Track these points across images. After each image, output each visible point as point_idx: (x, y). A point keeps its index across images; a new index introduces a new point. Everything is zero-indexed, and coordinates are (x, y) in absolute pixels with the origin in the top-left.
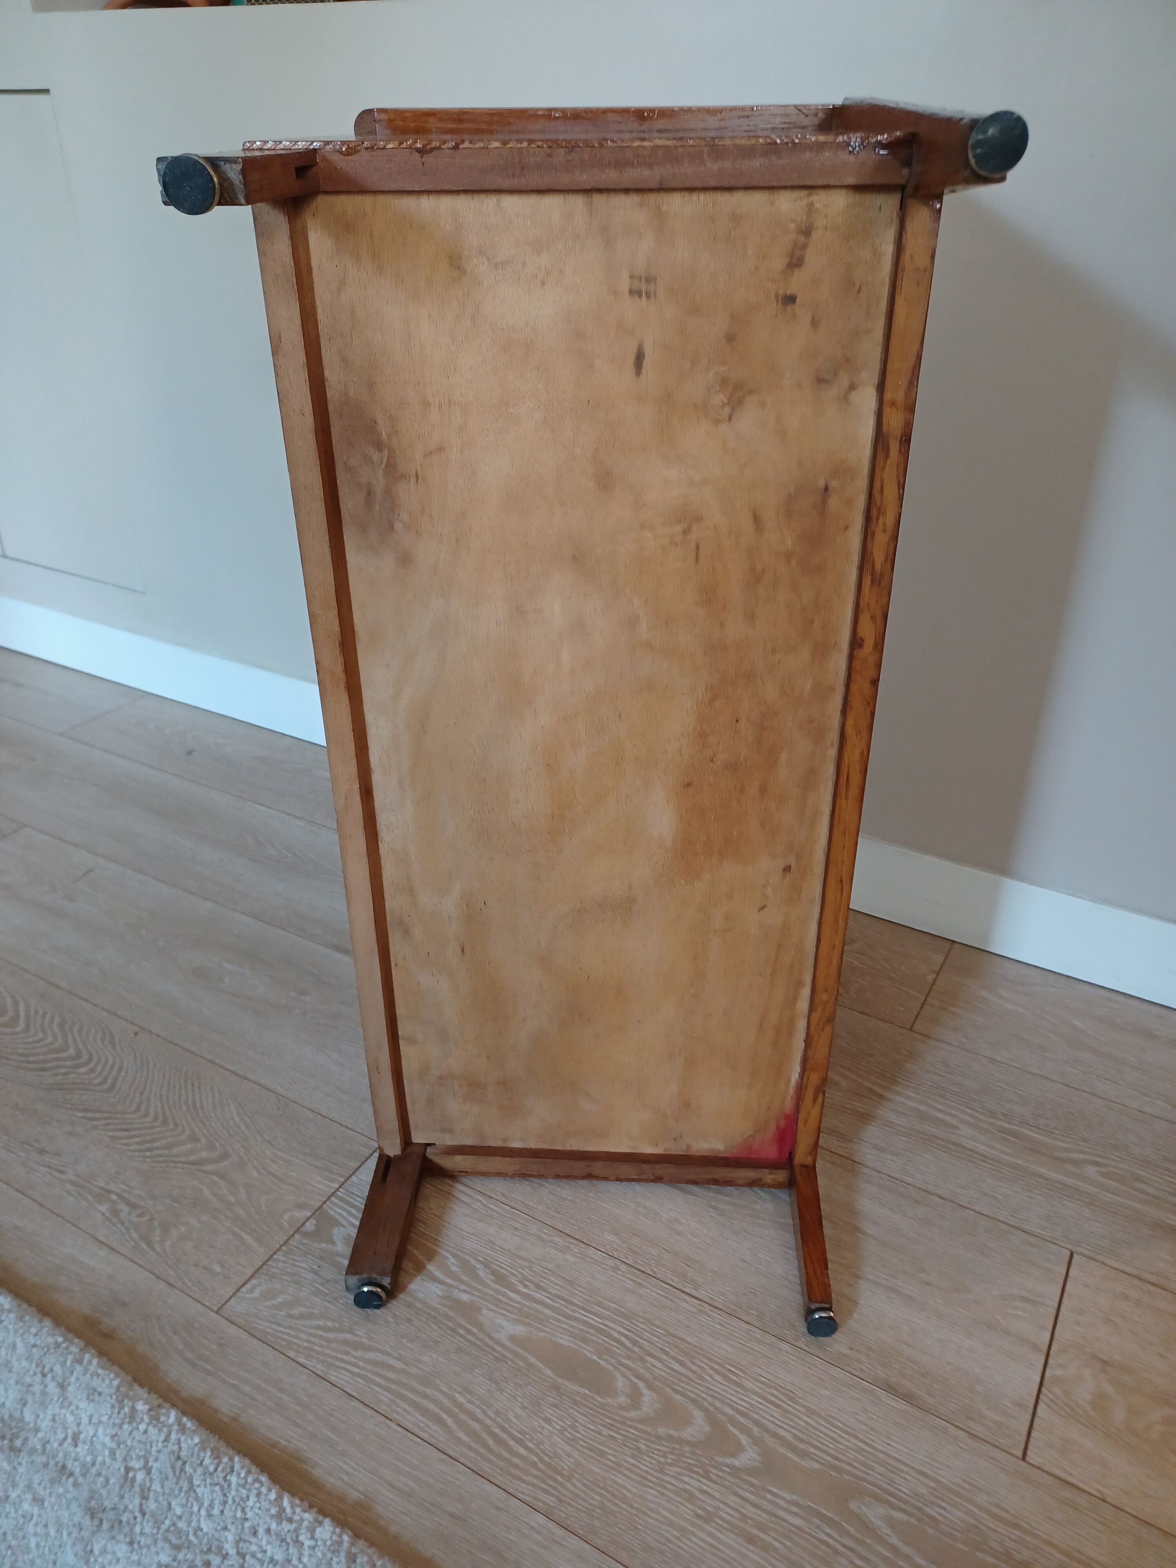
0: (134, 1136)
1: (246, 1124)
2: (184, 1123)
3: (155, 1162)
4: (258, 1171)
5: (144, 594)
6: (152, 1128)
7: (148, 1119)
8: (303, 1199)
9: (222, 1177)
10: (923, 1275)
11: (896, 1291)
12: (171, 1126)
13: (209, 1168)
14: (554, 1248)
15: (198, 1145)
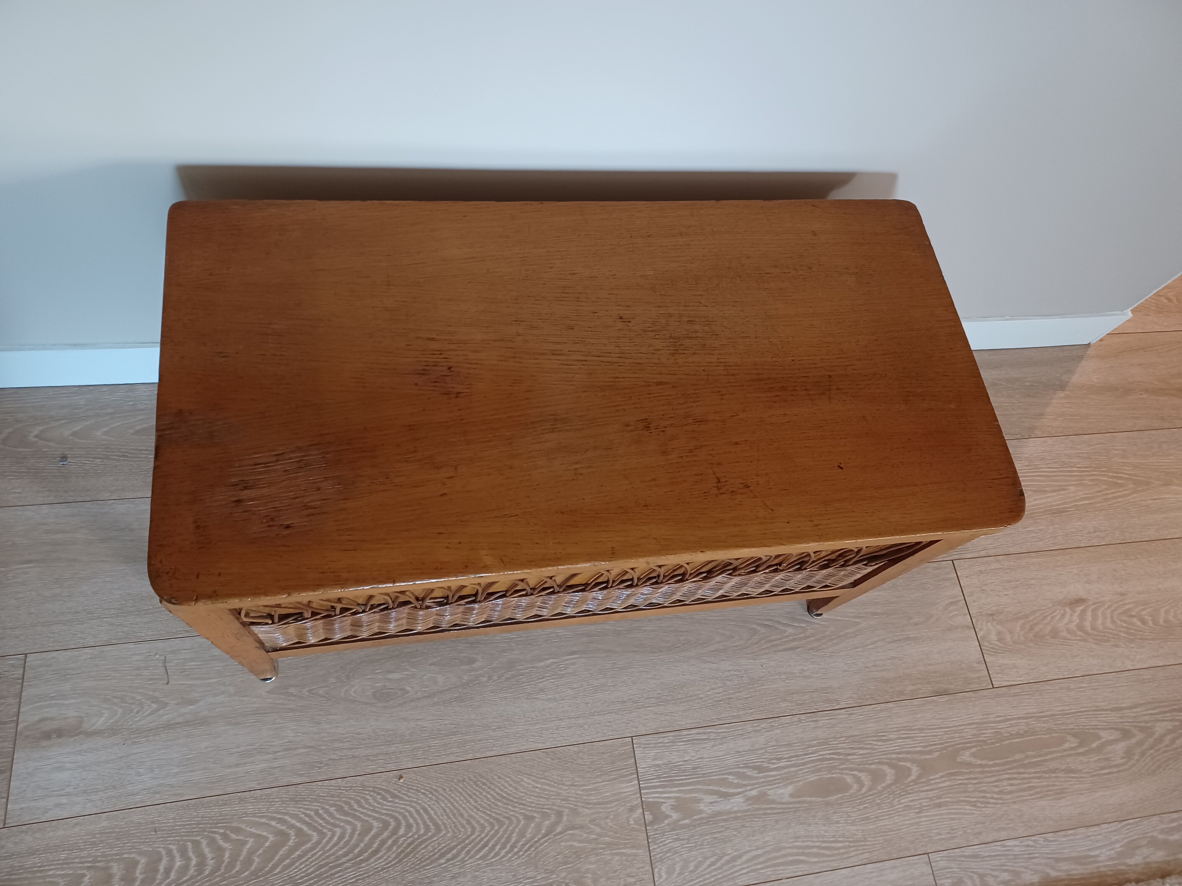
0: (494, 846)
1: (548, 785)
2: (512, 813)
3: (526, 851)
4: (587, 808)
6: (497, 832)
7: (488, 828)
8: (628, 805)
9: (573, 828)
10: (912, 621)
11: (908, 639)
12: (507, 822)
13: (559, 829)
14: (767, 731)
15: (537, 820)
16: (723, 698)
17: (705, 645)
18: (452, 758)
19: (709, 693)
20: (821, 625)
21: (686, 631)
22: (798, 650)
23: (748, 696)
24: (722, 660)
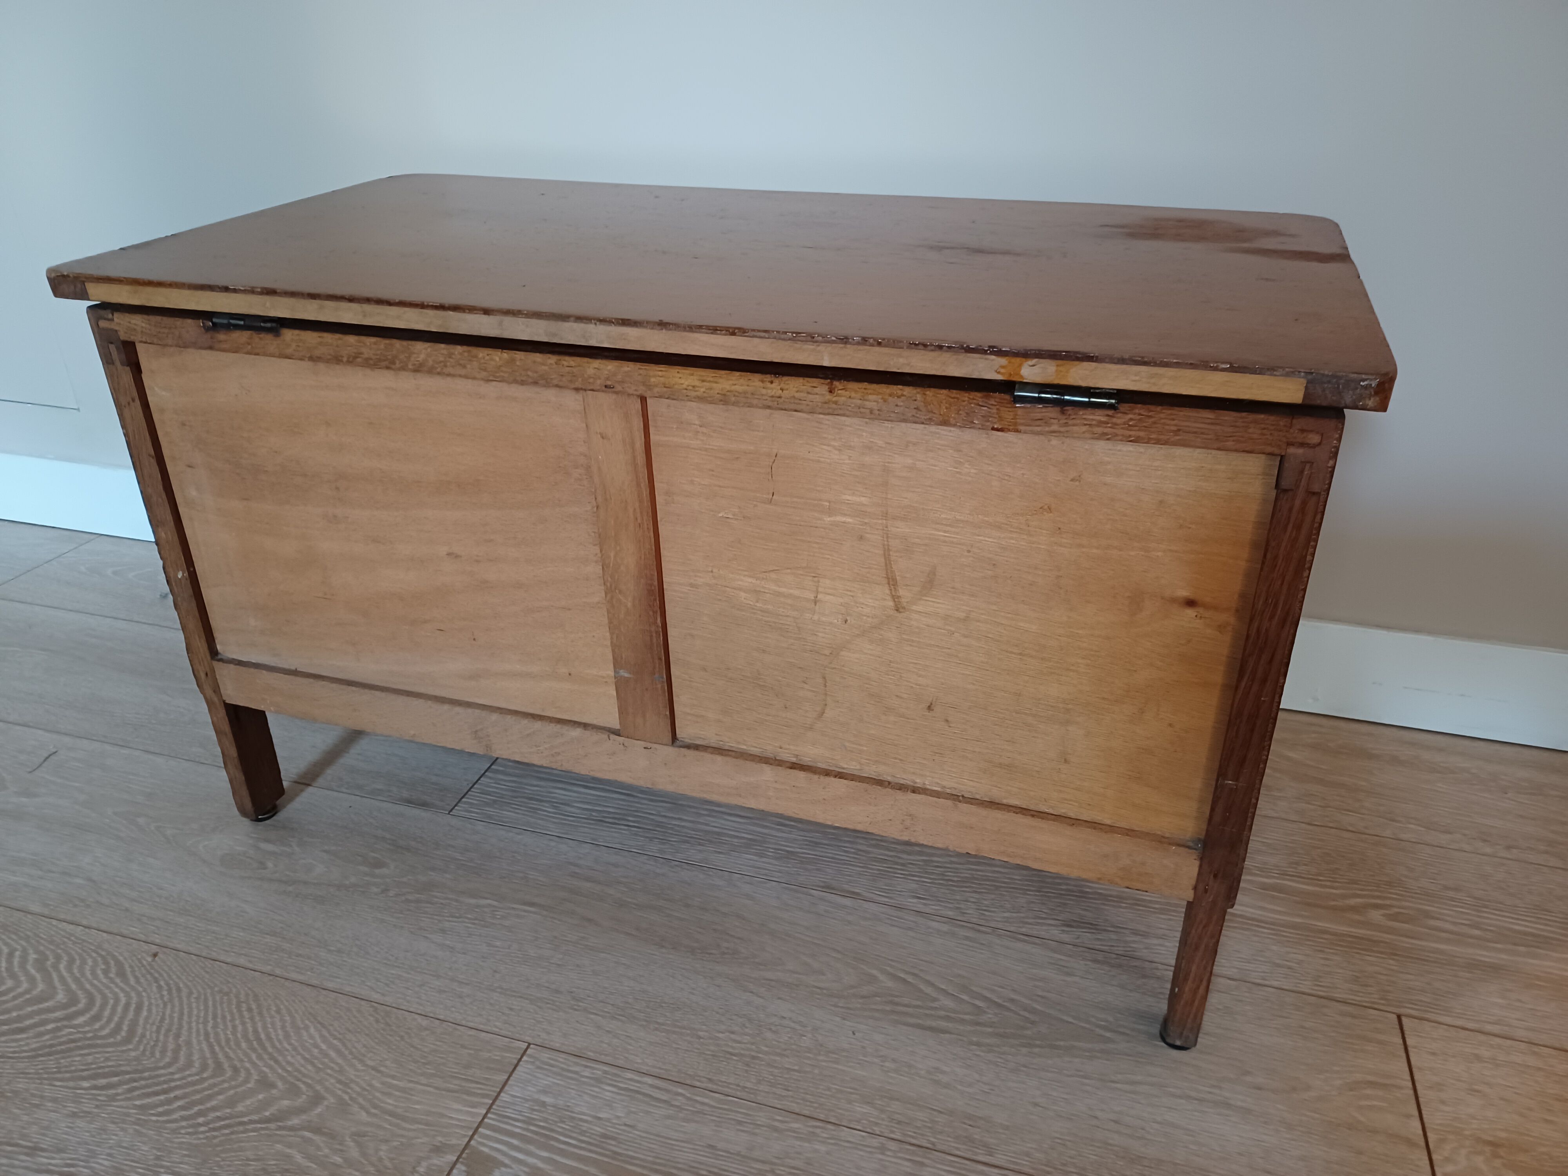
0: (177, 1098)
1: (338, 1052)
2: (248, 1065)
3: (214, 1129)
4: (368, 1112)
5: (78, 410)
6: (203, 1080)
7: (194, 1070)
8: (440, 1139)
9: (317, 1131)
12: (229, 1073)
13: (295, 1121)
14: (796, 1138)
15: (274, 1091)
16: (742, 1052)
17: (762, 967)
18: (242, 961)
19: (720, 1035)
20: (1019, 1015)
21: (739, 938)
22: (947, 1036)
23: (796, 1068)
24: (779, 998)
